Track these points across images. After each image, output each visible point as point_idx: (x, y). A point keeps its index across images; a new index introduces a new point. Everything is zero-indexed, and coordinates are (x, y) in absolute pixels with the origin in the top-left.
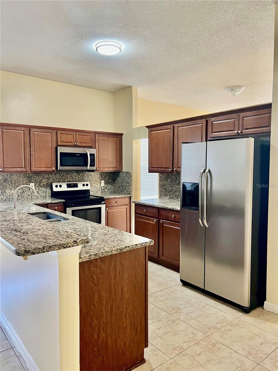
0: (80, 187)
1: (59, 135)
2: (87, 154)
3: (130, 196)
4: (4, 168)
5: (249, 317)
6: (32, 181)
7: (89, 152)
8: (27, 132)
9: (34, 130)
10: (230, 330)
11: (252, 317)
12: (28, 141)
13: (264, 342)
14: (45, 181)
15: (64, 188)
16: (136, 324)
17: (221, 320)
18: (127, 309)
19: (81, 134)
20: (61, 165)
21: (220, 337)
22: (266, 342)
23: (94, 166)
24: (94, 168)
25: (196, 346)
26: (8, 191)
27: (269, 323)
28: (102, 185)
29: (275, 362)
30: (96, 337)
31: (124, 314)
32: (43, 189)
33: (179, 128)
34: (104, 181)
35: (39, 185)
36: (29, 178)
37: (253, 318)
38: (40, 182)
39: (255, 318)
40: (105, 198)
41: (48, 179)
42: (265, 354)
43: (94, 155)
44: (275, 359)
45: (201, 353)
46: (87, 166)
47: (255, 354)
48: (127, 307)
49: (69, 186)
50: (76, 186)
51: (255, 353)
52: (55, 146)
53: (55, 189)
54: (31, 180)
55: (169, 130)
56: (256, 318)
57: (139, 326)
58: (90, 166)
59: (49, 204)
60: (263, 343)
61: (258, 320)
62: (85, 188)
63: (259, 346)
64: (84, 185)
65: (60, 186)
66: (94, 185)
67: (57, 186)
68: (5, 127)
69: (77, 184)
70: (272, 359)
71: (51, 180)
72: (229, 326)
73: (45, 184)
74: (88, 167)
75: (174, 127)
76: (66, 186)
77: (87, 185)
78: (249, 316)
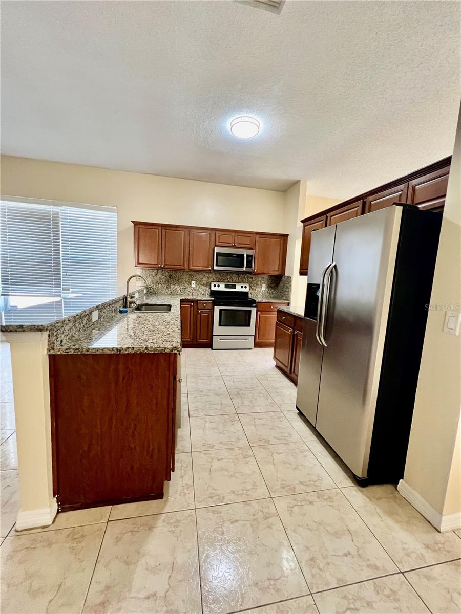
0: (238, 288)
1: (217, 235)
2: (244, 255)
3: (288, 302)
4: (165, 264)
5: (359, 493)
6: (194, 279)
7: (245, 253)
8: (187, 234)
9: (193, 230)
10: (311, 503)
11: (365, 495)
12: (187, 242)
13: (354, 552)
14: (205, 280)
15: (222, 287)
16: (151, 448)
17: (310, 481)
18: (135, 426)
19: (240, 234)
20: (217, 265)
21: (288, 507)
22: (359, 555)
23: (251, 267)
24: (251, 270)
25: (243, 505)
26: (172, 286)
27: (389, 521)
28: (263, 289)
29: (347, 609)
30: (86, 448)
31: (131, 432)
32: (203, 287)
33: (332, 218)
34: (265, 285)
35: (199, 283)
36: (191, 276)
37: (366, 498)
38: (200, 281)
39: (368, 500)
40: (257, 301)
41: (209, 278)
42: (339, 580)
43: (252, 256)
44: (353, 601)
45: (238, 521)
46: (243, 267)
47: (321, 570)
48: (135, 425)
49: (226, 286)
50: (234, 287)
51: (321, 567)
52: (213, 246)
53: (213, 288)
54: (192, 278)
55: (322, 222)
56: (371, 500)
57: (156, 451)
58: (246, 267)
59: (198, 300)
60: (350, 554)
61: (371, 506)
62: (244, 290)
63: (339, 556)
64: (242, 287)
65: (218, 286)
66: (254, 288)
67: (215, 286)
68: (168, 228)
69: (235, 285)
70: (345, 597)
71: (212, 280)
72: (316, 495)
73: (205, 282)
74: (244, 269)
75: (327, 217)
76: (224, 286)
77: (246, 287)
78: (362, 492)
